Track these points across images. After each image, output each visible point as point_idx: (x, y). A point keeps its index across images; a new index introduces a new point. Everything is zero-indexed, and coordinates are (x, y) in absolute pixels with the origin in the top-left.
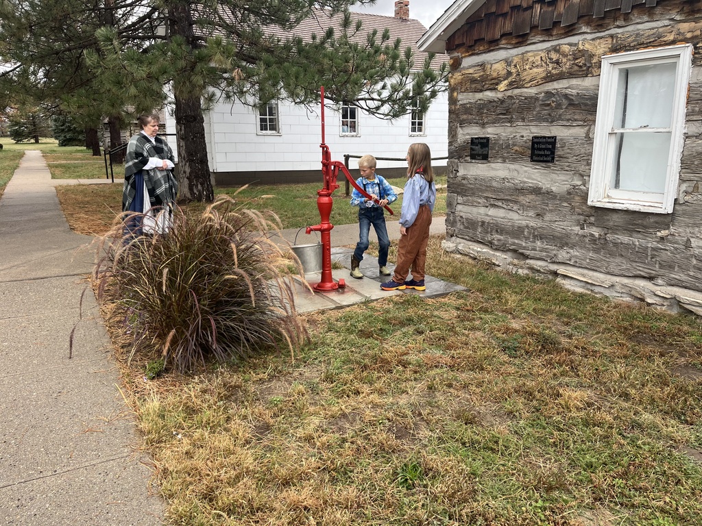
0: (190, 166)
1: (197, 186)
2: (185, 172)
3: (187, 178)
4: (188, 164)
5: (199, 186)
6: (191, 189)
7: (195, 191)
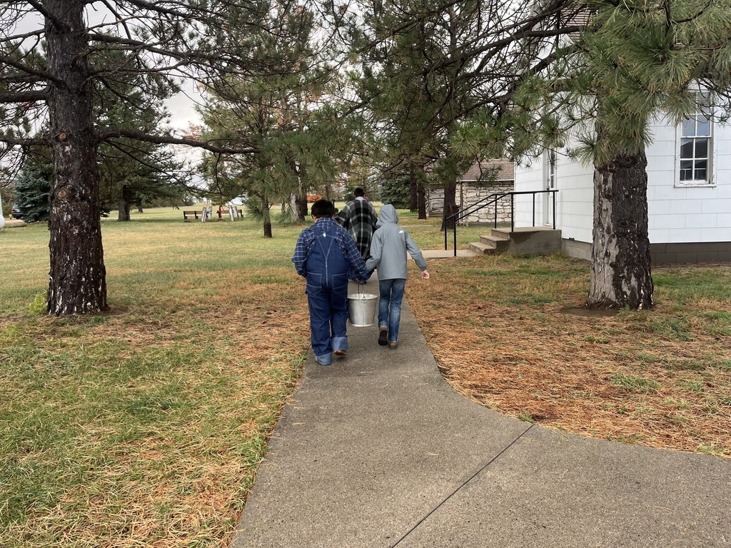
0: (619, 244)
1: (628, 280)
2: (607, 255)
3: (612, 265)
4: (614, 241)
5: (633, 279)
6: (617, 284)
7: (625, 288)
